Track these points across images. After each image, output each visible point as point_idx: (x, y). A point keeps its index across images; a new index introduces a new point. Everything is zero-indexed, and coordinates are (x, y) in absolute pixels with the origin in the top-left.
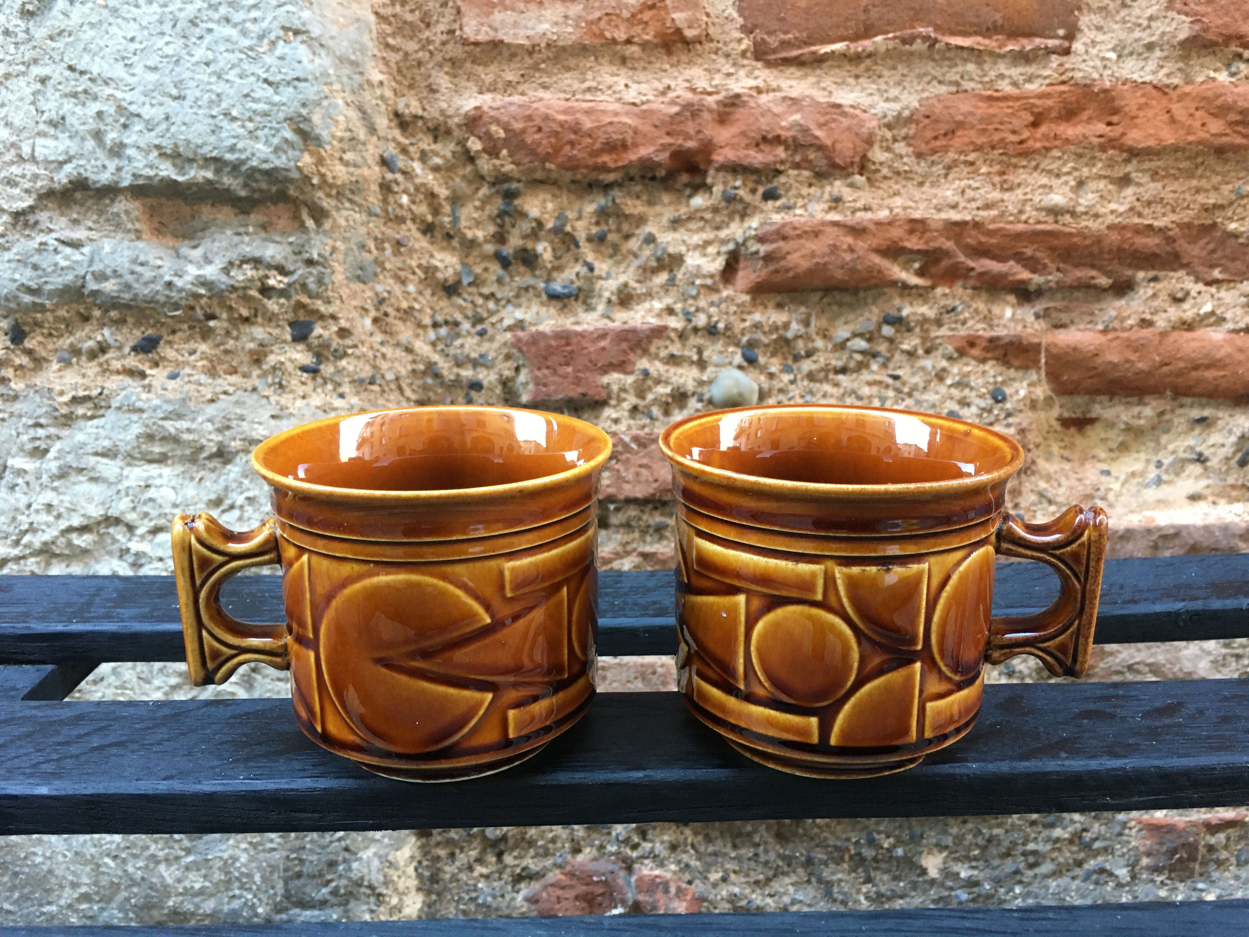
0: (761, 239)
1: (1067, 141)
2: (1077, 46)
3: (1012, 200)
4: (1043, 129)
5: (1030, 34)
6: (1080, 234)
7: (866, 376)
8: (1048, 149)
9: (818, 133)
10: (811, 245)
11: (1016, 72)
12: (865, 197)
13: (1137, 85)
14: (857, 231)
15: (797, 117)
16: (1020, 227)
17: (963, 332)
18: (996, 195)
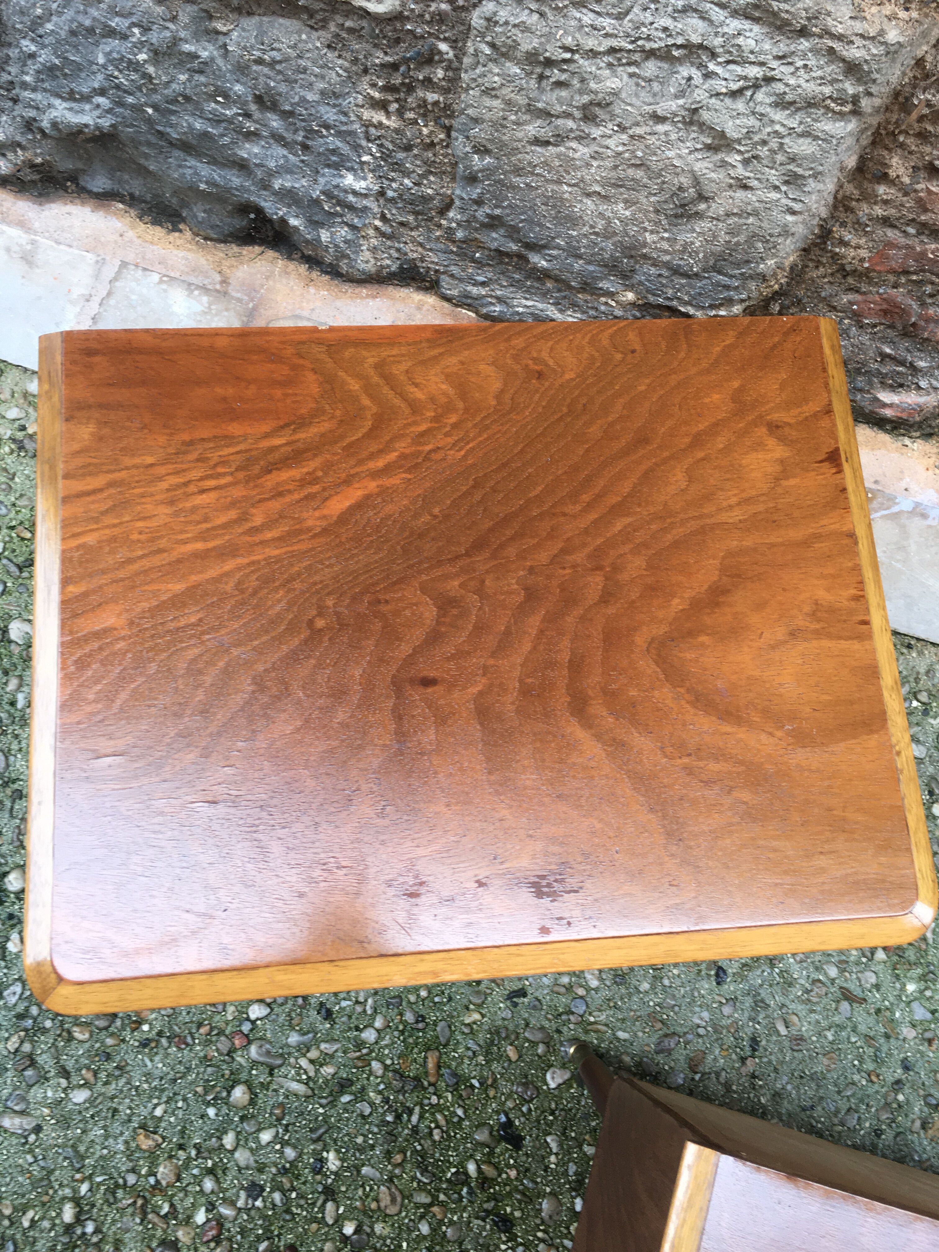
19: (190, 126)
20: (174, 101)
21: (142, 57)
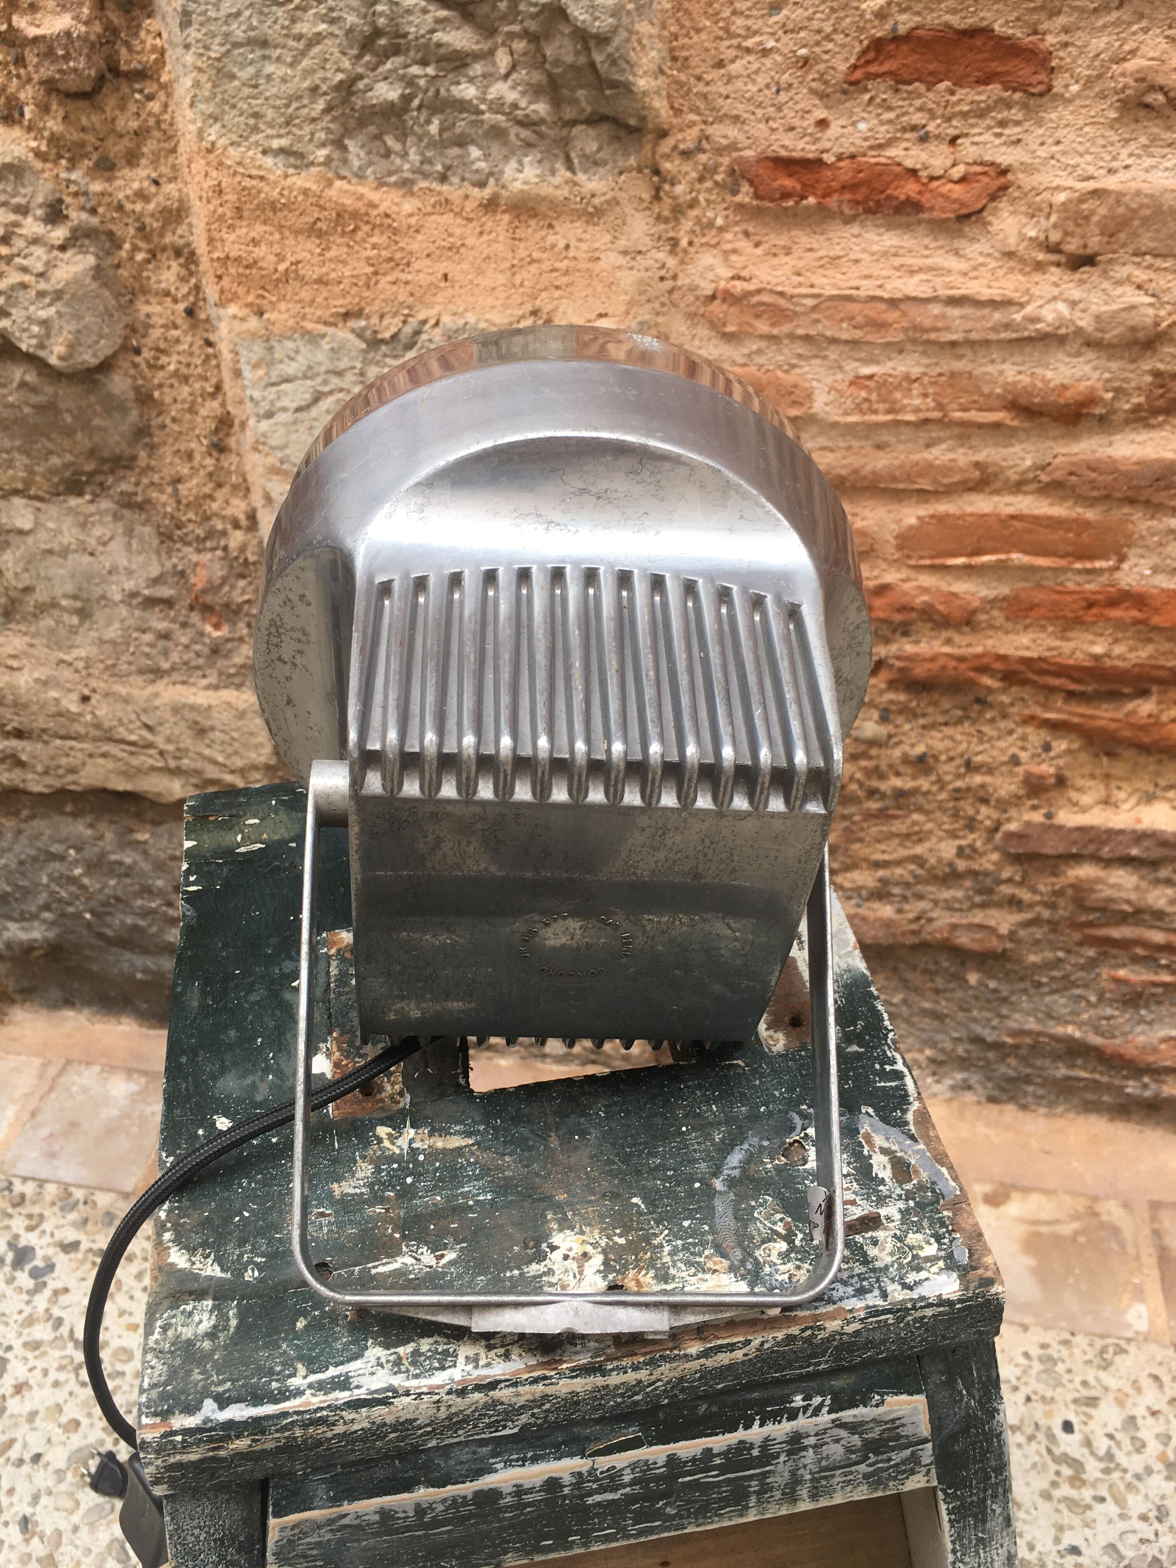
0: (898, 658)
1: (1108, 619)
2: (1125, 566)
3: (1067, 647)
4: (1094, 610)
5: (1092, 558)
6: (1113, 668)
7: (960, 729)
8: (1094, 623)
9: (941, 608)
10: (928, 666)
11: (1078, 578)
12: (968, 639)
13: (1163, 591)
14: (961, 659)
15: (925, 598)
16: (1071, 662)
17: (1027, 712)
18: (1057, 643)
19: (122, 923)
20: (106, 904)
21: (78, 871)
